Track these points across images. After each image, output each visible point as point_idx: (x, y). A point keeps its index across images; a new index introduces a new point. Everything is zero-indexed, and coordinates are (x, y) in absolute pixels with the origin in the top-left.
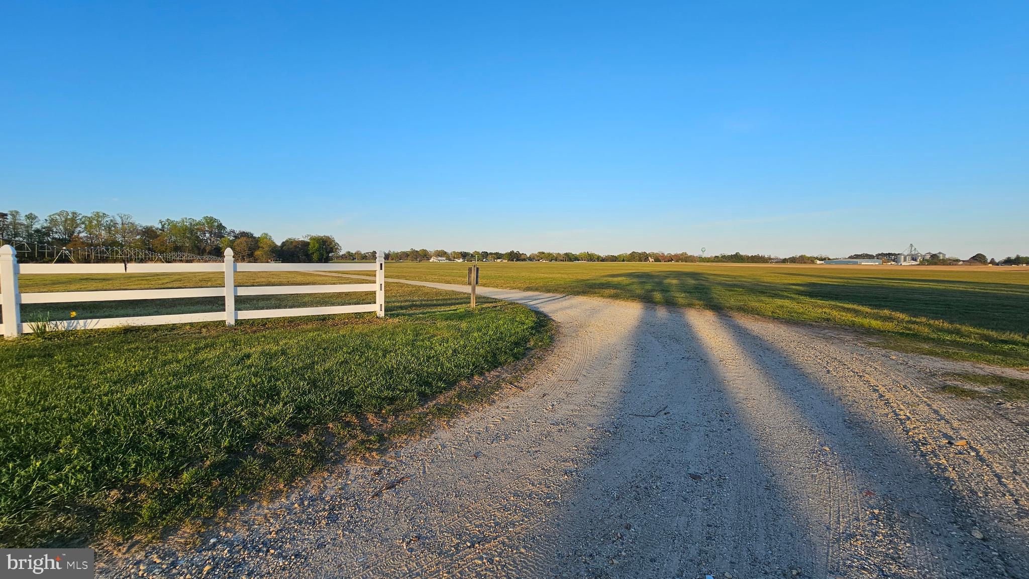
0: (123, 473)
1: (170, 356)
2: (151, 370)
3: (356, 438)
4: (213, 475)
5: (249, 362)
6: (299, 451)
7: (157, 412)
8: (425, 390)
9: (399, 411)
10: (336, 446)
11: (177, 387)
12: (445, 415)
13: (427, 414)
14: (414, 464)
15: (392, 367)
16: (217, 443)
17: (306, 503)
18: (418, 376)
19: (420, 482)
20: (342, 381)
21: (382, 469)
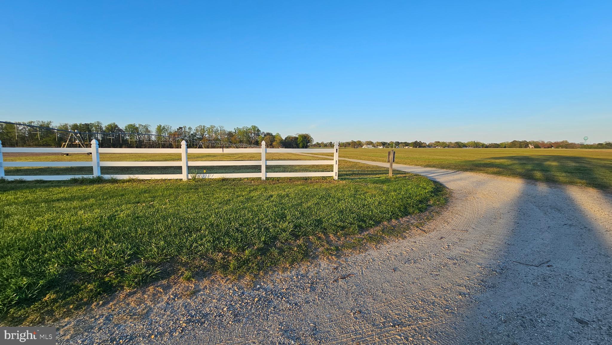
0: (223, 246)
1: (239, 193)
2: (233, 199)
3: (324, 247)
4: (258, 254)
5: (272, 199)
6: (296, 249)
7: (236, 219)
8: (362, 224)
9: (347, 235)
10: (314, 249)
11: (243, 208)
12: (374, 241)
13: (363, 239)
14: (356, 267)
15: (343, 209)
16: (259, 238)
17: (299, 277)
18: (357, 215)
19: (360, 279)
20: (316, 214)
21: (338, 267)
